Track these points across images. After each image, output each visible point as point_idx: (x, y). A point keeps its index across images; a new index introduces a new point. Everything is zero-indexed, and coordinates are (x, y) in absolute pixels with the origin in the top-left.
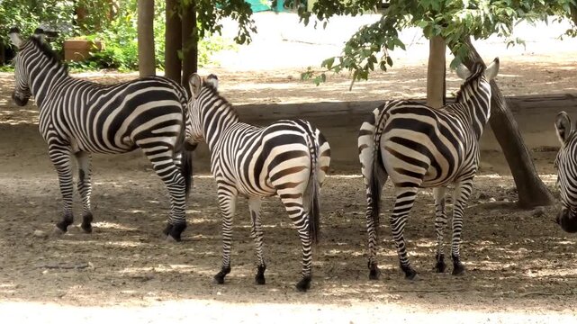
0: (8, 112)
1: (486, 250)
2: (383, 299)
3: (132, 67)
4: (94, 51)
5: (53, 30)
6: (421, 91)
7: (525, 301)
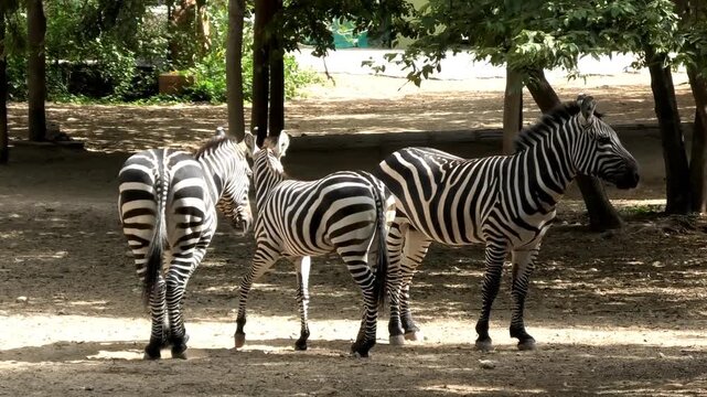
0: (104, 142)
1: (557, 270)
2: (457, 316)
3: (223, 100)
4: (188, 85)
5: (148, 66)
6: (498, 121)
7: (594, 317)
